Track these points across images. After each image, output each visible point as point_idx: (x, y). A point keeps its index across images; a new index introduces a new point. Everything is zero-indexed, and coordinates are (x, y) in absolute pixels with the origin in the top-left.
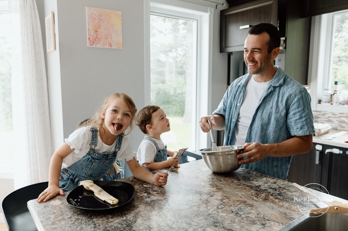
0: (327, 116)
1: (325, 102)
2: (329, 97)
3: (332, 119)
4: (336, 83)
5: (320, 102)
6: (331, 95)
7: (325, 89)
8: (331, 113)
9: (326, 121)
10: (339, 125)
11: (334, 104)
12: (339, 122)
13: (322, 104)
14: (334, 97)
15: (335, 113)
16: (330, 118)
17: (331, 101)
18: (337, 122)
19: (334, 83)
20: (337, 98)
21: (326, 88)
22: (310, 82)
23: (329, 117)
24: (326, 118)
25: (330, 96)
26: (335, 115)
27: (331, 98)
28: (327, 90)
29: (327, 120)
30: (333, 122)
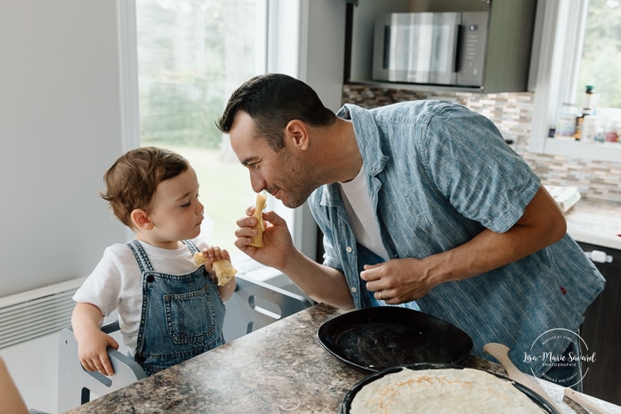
0: (565, 167)
1: (564, 135)
2: (572, 123)
3: (577, 175)
4: (589, 91)
5: (552, 133)
6: (578, 118)
7: (564, 104)
8: (574, 160)
9: (563, 178)
10: (591, 188)
11: (584, 139)
12: (592, 182)
13: (558, 138)
14: (585, 123)
15: (584, 161)
16: (573, 173)
17: (575, 132)
18: (588, 182)
19: (585, 89)
20: (592, 127)
21: (566, 101)
22: (535, 85)
23: (569, 170)
24: (563, 171)
25: (575, 122)
26: (583, 164)
27: (577, 124)
28: (569, 105)
29: (564, 175)
30: (577, 180)
